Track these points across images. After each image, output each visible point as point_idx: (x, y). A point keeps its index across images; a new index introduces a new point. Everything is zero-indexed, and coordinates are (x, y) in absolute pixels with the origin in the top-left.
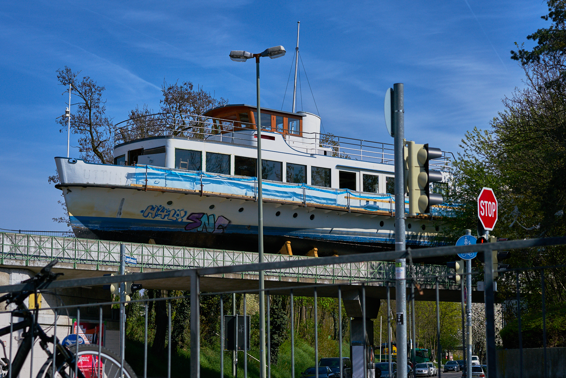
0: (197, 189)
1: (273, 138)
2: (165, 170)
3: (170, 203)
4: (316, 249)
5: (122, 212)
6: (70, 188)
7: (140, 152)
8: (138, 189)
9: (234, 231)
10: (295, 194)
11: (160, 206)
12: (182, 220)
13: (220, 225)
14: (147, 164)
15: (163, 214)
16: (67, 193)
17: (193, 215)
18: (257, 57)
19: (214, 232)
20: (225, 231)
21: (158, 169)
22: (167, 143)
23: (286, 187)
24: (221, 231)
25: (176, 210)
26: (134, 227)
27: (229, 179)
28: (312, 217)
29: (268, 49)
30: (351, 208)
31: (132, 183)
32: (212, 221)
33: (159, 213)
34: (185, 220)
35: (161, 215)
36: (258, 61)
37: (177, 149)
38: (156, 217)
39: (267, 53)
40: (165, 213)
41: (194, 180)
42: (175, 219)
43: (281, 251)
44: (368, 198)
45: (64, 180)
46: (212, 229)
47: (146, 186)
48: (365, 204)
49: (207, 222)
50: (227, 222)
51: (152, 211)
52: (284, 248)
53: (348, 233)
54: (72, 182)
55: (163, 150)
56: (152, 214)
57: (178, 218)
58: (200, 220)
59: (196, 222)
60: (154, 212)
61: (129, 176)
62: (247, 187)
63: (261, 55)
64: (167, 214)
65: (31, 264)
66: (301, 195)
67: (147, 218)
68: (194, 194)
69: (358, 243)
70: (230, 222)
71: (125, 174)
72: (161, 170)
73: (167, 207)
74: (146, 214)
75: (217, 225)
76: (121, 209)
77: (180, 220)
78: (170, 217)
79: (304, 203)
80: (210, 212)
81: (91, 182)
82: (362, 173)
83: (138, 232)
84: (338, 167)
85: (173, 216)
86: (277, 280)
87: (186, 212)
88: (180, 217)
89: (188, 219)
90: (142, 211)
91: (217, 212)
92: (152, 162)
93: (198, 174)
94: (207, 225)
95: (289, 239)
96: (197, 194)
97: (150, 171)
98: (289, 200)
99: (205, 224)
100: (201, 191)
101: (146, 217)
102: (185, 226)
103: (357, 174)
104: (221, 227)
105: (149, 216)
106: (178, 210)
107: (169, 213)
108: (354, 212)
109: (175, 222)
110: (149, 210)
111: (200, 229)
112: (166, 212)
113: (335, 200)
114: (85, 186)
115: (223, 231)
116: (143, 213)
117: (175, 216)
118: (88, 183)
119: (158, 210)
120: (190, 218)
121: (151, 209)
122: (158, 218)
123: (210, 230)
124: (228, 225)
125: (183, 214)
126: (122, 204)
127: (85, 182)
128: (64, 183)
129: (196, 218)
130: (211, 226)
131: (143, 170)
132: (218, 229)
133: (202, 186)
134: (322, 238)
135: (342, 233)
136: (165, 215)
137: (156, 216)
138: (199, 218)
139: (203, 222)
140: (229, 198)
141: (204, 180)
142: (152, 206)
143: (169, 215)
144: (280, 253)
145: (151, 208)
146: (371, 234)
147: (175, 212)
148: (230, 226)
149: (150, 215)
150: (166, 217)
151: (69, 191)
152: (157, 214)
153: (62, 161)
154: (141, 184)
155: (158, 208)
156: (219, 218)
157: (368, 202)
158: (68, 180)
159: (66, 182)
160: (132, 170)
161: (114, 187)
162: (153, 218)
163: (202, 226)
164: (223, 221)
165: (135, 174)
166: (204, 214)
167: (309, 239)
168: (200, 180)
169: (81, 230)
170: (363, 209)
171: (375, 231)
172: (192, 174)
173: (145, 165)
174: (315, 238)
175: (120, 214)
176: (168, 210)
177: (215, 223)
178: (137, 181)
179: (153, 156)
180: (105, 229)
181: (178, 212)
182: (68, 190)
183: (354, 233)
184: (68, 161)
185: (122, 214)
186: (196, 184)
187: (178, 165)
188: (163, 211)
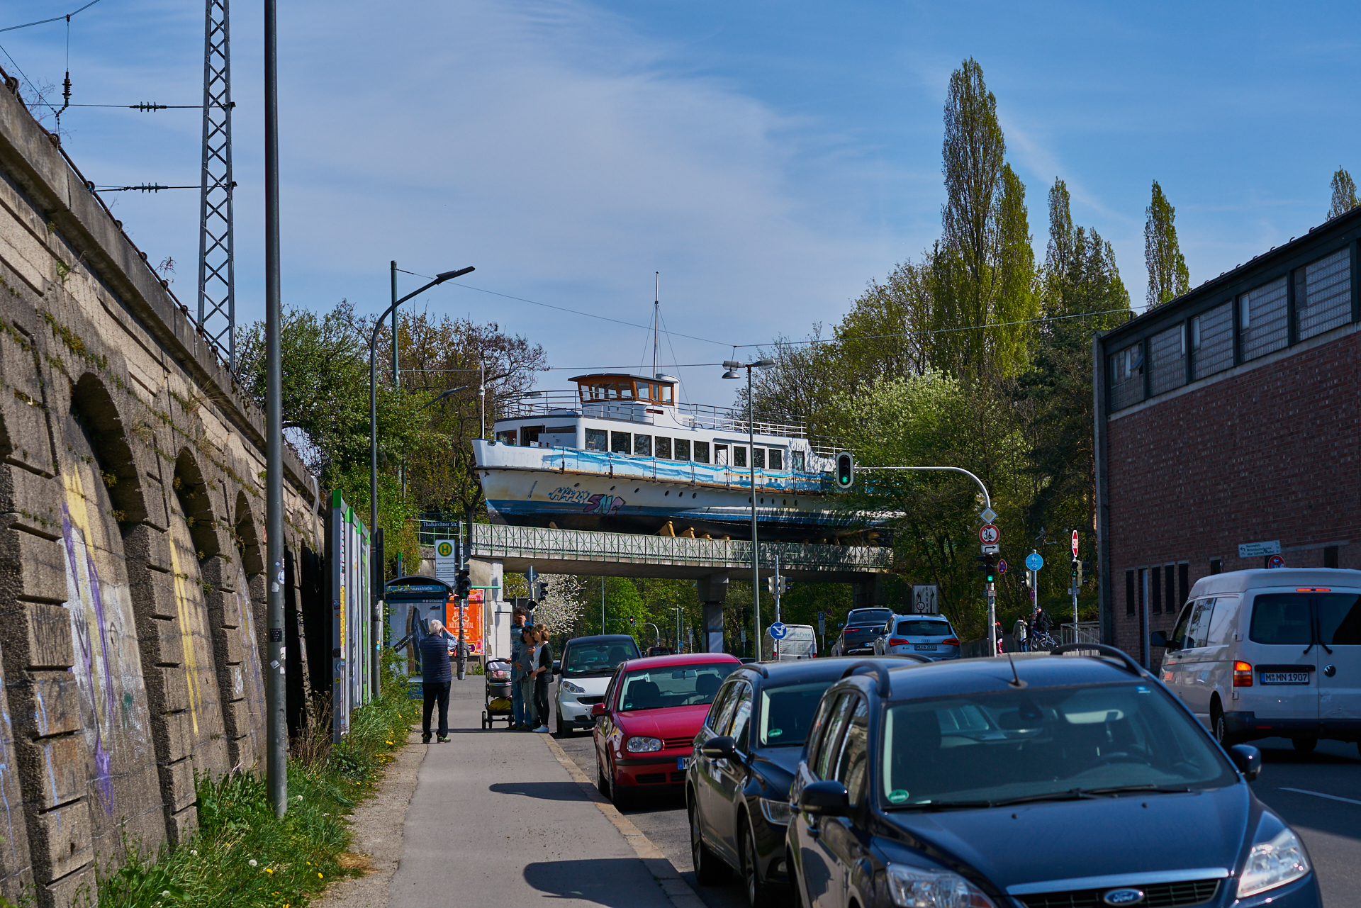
0: (606, 470)
1: (661, 412)
2: (577, 452)
3: (577, 485)
4: (692, 529)
5: (532, 495)
6: (488, 471)
7: (541, 429)
8: (556, 472)
9: (626, 512)
10: (685, 473)
11: (568, 488)
12: (583, 501)
13: (615, 506)
14: (563, 446)
15: (568, 496)
16: (486, 476)
17: (594, 496)
18: (749, 367)
19: (606, 514)
20: (619, 513)
21: (571, 451)
22: (576, 422)
23: (678, 465)
24: (614, 512)
25: (581, 492)
26: (540, 510)
27: (633, 459)
28: (694, 496)
30: (731, 485)
31: (547, 465)
32: (609, 503)
33: (565, 495)
34: (586, 502)
35: (566, 497)
36: (749, 371)
37: (587, 430)
40: (570, 495)
41: (604, 461)
42: (577, 501)
43: (660, 531)
44: (742, 473)
45: (483, 462)
46: (607, 510)
47: (563, 468)
48: (739, 479)
49: (604, 503)
50: (622, 503)
51: (559, 494)
52: (664, 528)
53: (722, 511)
54: (490, 465)
55: (573, 429)
56: (558, 496)
57: (580, 499)
58: (599, 502)
59: (595, 504)
60: (560, 495)
61: (545, 458)
62: (645, 467)
63: (752, 365)
65: (508, 555)
66: (688, 473)
67: (553, 501)
68: (604, 476)
69: (729, 522)
70: (625, 503)
71: (541, 457)
72: (574, 452)
73: (576, 489)
74: (552, 497)
75: (612, 506)
76: (532, 492)
77: (581, 502)
78: (574, 500)
79: (693, 481)
80: (609, 493)
81: (510, 465)
82: (734, 444)
83: (542, 515)
84: (715, 440)
85: (576, 498)
86: (670, 564)
87: (589, 494)
88: (582, 499)
89: (589, 501)
90: (550, 494)
91: (616, 493)
92: (558, 442)
93: (607, 455)
94: (603, 506)
95: (672, 519)
96: (607, 476)
97: (566, 453)
98: (677, 478)
100: (611, 473)
101: (552, 499)
102: (584, 508)
103: (729, 445)
104: (616, 508)
106: (583, 492)
107: (574, 495)
108: (733, 489)
109: (577, 504)
110: (557, 493)
111: (596, 511)
112: (572, 494)
113: (712, 477)
114: (505, 469)
115: (616, 512)
116: (550, 496)
117: (578, 498)
118: (506, 466)
119: (565, 492)
120: (591, 499)
121: (559, 492)
122: (563, 501)
123: (605, 512)
124: (622, 506)
125: (586, 495)
126: (533, 488)
127: (503, 465)
128: (483, 466)
129: (596, 499)
130: (607, 507)
131: (560, 452)
132: (613, 510)
133: (611, 467)
134: (699, 517)
135: (717, 511)
136: (570, 497)
137: (562, 498)
138: (598, 500)
139: (601, 503)
140: (633, 479)
141: (613, 461)
142: (560, 488)
143: (573, 497)
144: (659, 534)
145: (559, 490)
146: (741, 512)
147: (580, 494)
148: (624, 507)
150: (570, 499)
151: (487, 474)
152: (562, 496)
153: (481, 443)
154: (556, 466)
155: (565, 490)
156: (616, 499)
157: (741, 477)
158: (488, 463)
159: (485, 464)
160: (549, 452)
161: (533, 471)
162: (559, 500)
163: (599, 507)
164: (619, 502)
165: (552, 456)
166: (604, 495)
167: (690, 518)
168: (609, 461)
169: (495, 514)
170: (739, 486)
171: (744, 508)
172: (602, 456)
173: (561, 447)
174: (694, 517)
175: (530, 497)
176: (574, 492)
177: (611, 504)
178: (551, 463)
179: (558, 436)
180: (515, 513)
181: (582, 494)
183: (728, 511)
184: (489, 442)
186: (604, 465)
187: (588, 446)
188: (568, 494)
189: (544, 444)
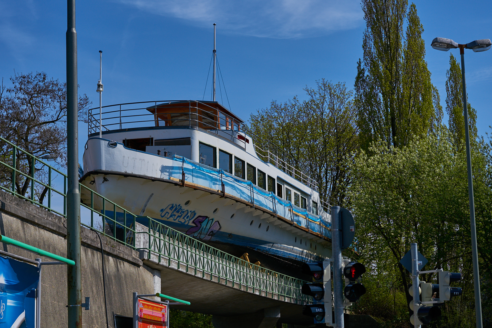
0: (217, 188)
1: (248, 141)
2: (193, 166)
3: (187, 203)
4: (259, 261)
5: (145, 210)
6: (107, 177)
8: (176, 184)
9: (218, 239)
11: (179, 205)
12: (189, 222)
13: (212, 231)
14: (184, 156)
16: (103, 183)
17: (199, 218)
18: (461, 47)
19: (204, 239)
21: (189, 164)
22: (191, 134)
24: (209, 238)
25: (189, 211)
27: (236, 180)
28: (268, 229)
29: (477, 41)
31: (165, 176)
32: (209, 226)
33: (175, 213)
34: (191, 224)
35: (175, 215)
36: (462, 53)
37: (200, 143)
38: (170, 218)
39: (474, 45)
41: (216, 179)
42: (183, 221)
44: (297, 212)
45: (102, 166)
46: (204, 235)
47: (183, 182)
48: (295, 217)
49: (205, 227)
50: (218, 228)
53: (280, 247)
54: (109, 170)
55: (187, 141)
56: (169, 213)
57: (187, 220)
58: (201, 225)
59: (197, 226)
60: (170, 212)
61: (164, 169)
63: (467, 46)
64: (180, 215)
67: (163, 219)
68: (217, 193)
70: (220, 228)
71: (160, 167)
72: (191, 165)
73: (185, 208)
74: (163, 215)
75: (210, 231)
76: (146, 206)
77: (186, 223)
78: (181, 219)
79: (274, 212)
80: (211, 216)
81: (129, 172)
82: (285, 185)
85: (183, 218)
87: (195, 214)
88: (188, 219)
89: (193, 222)
90: (162, 210)
91: (216, 217)
93: (219, 173)
94: (203, 230)
95: (249, 249)
96: (219, 195)
97: (185, 165)
99: (202, 229)
100: (222, 192)
101: (162, 217)
102: (187, 230)
103: (283, 186)
104: (212, 233)
105: (165, 217)
106: (191, 211)
107: (182, 214)
109: (182, 225)
110: (168, 209)
111: (196, 235)
112: (180, 213)
114: (126, 175)
115: (211, 238)
116: (162, 212)
117: (185, 218)
118: (126, 172)
119: (176, 209)
120: (195, 221)
121: (170, 209)
123: (202, 236)
124: (218, 231)
125: (192, 215)
126: (148, 201)
127: (123, 171)
128: (101, 170)
129: (199, 221)
130: (206, 232)
131: (179, 164)
132: (209, 235)
133: (223, 187)
136: (179, 216)
137: (171, 216)
138: (201, 222)
139: (202, 227)
141: (224, 179)
142: (173, 205)
143: (181, 216)
145: (170, 207)
146: (290, 249)
147: (188, 213)
148: (219, 233)
149: (167, 214)
150: (178, 218)
151: (105, 180)
152: (172, 214)
153: (101, 143)
155: (176, 207)
156: (215, 224)
157: (297, 216)
158: (106, 167)
159: (104, 169)
160: (168, 162)
161: (155, 180)
162: (168, 219)
163: (199, 231)
164: (216, 227)
165: (171, 167)
166: (207, 217)
167: (259, 251)
168: (221, 178)
170: (296, 224)
171: (292, 247)
173: (181, 157)
174: (263, 251)
175: (144, 212)
176: (183, 210)
177: (210, 228)
178: (169, 175)
179: (170, 148)
181: (189, 214)
182: (104, 178)
184: (109, 143)
185: (145, 211)
186: (214, 184)
187: (201, 161)
188: (178, 212)
189: (162, 153)
